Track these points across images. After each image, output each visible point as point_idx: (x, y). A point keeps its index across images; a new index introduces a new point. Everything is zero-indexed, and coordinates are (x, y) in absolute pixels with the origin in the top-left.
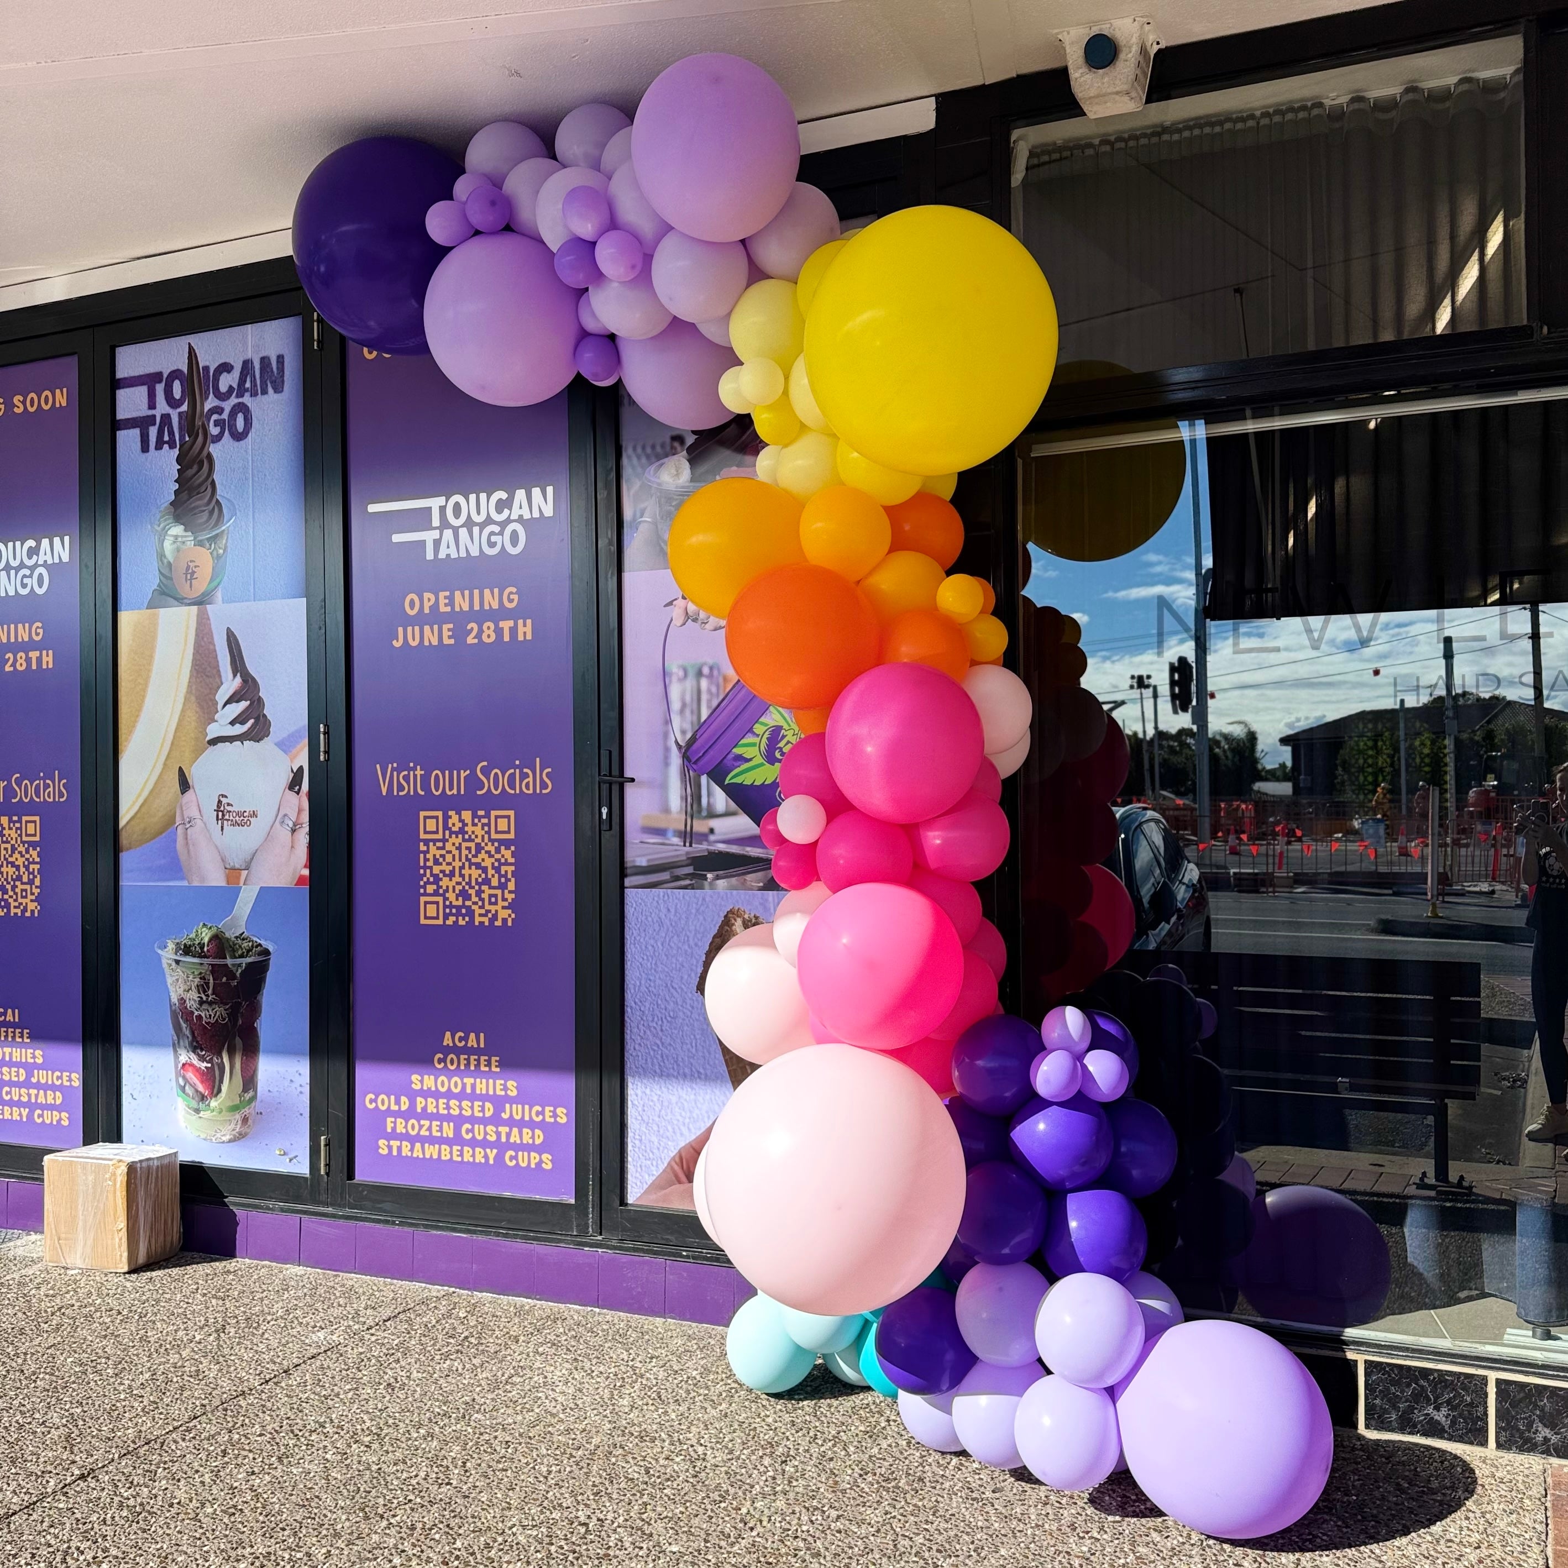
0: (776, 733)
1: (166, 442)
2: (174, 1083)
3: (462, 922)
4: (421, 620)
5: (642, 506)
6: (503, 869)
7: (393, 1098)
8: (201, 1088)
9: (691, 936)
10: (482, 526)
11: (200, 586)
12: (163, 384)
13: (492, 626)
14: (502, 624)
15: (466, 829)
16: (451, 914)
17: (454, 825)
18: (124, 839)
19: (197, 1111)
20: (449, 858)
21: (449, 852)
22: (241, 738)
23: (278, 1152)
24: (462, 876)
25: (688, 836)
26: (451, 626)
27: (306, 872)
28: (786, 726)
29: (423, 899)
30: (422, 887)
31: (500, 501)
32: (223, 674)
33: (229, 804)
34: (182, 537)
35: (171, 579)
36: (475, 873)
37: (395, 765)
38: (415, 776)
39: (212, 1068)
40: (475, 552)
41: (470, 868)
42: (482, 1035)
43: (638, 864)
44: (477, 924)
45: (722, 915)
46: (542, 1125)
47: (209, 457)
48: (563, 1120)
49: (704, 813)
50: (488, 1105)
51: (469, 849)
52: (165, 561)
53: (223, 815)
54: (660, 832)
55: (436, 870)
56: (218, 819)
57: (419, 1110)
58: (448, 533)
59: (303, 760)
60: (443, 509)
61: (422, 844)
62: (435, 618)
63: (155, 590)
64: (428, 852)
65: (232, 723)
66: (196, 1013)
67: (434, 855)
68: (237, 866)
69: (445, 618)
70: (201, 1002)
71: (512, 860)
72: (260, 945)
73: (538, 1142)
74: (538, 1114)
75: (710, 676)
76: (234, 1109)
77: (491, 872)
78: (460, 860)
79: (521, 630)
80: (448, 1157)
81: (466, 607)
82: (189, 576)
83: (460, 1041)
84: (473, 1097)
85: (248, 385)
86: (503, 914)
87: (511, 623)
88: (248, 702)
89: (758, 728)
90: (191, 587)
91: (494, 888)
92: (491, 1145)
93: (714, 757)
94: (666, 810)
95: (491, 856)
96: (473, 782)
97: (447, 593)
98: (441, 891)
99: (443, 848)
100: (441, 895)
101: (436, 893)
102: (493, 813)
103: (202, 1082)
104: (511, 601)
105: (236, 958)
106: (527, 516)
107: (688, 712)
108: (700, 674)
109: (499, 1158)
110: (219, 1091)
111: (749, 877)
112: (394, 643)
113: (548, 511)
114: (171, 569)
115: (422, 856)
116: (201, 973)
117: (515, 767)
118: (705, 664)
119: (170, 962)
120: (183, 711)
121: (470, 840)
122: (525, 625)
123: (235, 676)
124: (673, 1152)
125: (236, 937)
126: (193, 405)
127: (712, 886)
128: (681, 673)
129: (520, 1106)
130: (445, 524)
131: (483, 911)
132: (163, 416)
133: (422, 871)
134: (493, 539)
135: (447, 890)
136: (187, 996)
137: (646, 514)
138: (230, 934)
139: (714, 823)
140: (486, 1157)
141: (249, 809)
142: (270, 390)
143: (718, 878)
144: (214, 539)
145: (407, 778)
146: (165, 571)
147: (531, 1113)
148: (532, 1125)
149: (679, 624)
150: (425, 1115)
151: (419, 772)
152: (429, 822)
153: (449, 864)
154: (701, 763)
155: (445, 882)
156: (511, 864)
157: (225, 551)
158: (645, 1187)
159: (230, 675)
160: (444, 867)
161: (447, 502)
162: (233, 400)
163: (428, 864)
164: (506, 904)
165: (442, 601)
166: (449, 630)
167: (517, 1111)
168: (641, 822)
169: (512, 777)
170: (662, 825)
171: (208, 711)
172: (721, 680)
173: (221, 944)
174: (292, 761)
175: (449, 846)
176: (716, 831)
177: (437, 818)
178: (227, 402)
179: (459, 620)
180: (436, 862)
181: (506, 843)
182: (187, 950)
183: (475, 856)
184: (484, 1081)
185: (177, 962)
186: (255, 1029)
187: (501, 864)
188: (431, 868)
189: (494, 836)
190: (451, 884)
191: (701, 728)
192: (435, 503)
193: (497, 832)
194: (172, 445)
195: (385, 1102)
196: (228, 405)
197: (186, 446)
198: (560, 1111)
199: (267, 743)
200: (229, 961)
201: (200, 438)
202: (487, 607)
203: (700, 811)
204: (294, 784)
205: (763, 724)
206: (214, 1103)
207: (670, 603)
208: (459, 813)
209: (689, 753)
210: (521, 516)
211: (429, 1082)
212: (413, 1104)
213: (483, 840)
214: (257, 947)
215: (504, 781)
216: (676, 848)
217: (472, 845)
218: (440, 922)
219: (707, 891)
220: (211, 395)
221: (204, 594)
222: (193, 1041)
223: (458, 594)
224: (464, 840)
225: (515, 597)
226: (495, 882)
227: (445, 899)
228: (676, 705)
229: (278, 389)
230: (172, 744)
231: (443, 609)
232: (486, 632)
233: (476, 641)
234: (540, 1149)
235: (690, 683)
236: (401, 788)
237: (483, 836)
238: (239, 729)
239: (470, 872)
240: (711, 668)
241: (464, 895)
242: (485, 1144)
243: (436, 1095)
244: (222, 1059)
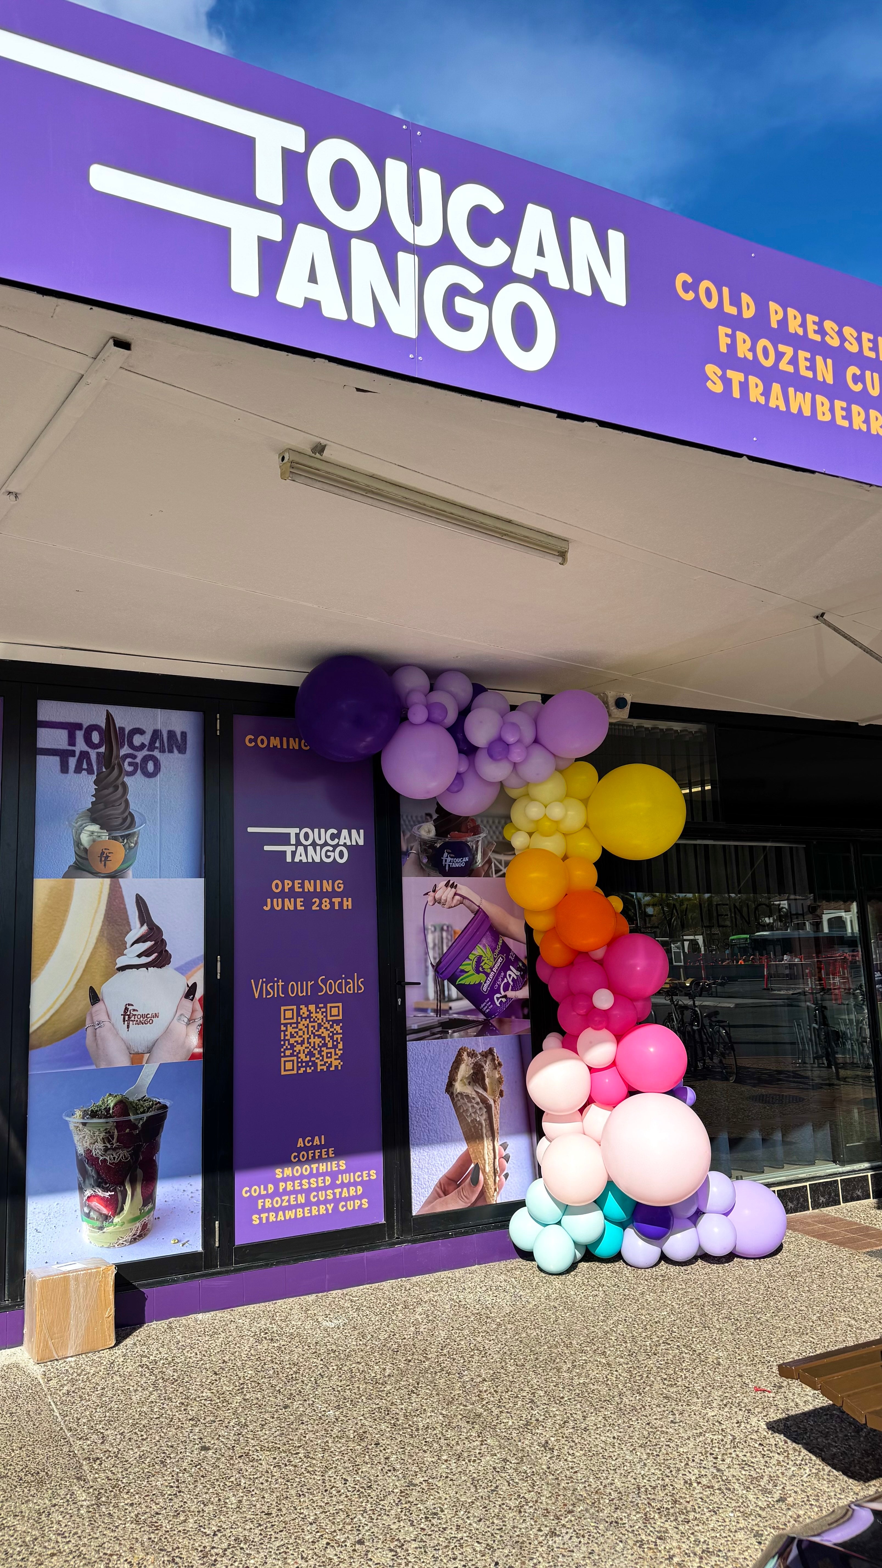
0: (479, 959)
1: (84, 769)
2: (79, 1213)
3: (309, 1071)
4: (283, 895)
5: (412, 845)
6: (335, 1037)
7: (262, 1187)
8: (105, 1211)
9: (442, 1064)
10: (322, 846)
11: (114, 865)
12: (82, 732)
13: (328, 901)
14: (333, 900)
15: (312, 1015)
16: (302, 1066)
17: (304, 1013)
18: (33, 1040)
19: (101, 1228)
20: (300, 1033)
21: (301, 1030)
22: (146, 966)
23: (173, 1242)
24: (309, 1043)
25: (438, 1011)
26: (302, 899)
27: (201, 1050)
28: (484, 956)
29: (283, 1059)
30: (282, 1052)
31: (332, 834)
32: (132, 924)
33: (134, 1010)
34: (98, 832)
35: (87, 859)
36: (318, 1041)
37: (264, 980)
38: (278, 986)
39: (116, 1195)
40: (317, 860)
41: (314, 1038)
42: (323, 1136)
43: (413, 1028)
44: (319, 1070)
45: (457, 1051)
46: (362, 1183)
47: (124, 785)
48: (374, 1177)
49: (446, 1000)
50: (327, 1178)
51: (313, 1027)
52: (82, 847)
53: (129, 1018)
54: (424, 1010)
55: (292, 1041)
56: (124, 1021)
57: (281, 1190)
58: (301, 849)
59: (198, 977)
60: (297, 835)
61: (282, 1026)
62: (292, 894)
63: (71, 866)
64: (286, 1030)
65: (139, 956)
66: (101, 1158)
67: (291, 1032)
68: (140, 1051)
69: (299, 895)
70: (106, 1150)
71: (341, 1031)
72: (159, 1103)
73: (359, 1193)
74: (358, 1177)
75: (447, 931)
76: (135, 1220)
77: (327, 1039)
78: (308, 1034)
79: (345, 903)
80: (302, 1215)
81: (312, 890)
82: (103, 859)
83: (308, 1142)
84: (318, 1175)
85: (157, 745)
86: (335, 1063)
87: (340, 900)
88: (153, 942)
89: (471, 956)
90: (105, 865)
91: (330, 1048)
92: (330, 1202)
93: (451, 970)
94: (427, 999)
95: (327, 1030)
96: (316, 988)
97: (300, 881)
98: (295, 1053)
99: (297, 1027)
100: (295, 1056)
101: (292, 1055)
102: (329, 1005)
103: (106, 1207)
104: (339, 888)
105: (138, 1114)
106: (349, 843)
107: (437, 948)
108: (442, 929)
109: (335, 1208)
110: (122, 1209)
111: (469, 1031)
112: (265, 908)
113: (361, 842)
114: (87, 853)
115: (282, 1033)
116: (106, 1129)
117: (342, 979)
118: (445, 924)
119: (77, 1125)
120: (95, 948)
121: (314, 1021)
122: (348, 901)
123: (142, 925)
124: (436, 1181)
125: (139, 1100)
126: (110, 749)
127: (451, 1037)
128: (433, 929)
129: (348, 1175)
130: (298, 843)
131: (323, 1063)
132: (81, 752)
133: (282, 1043)
134: (329, 854)
135: (299, 1053)
136: (92, 1148)
137: (414, 848)
138: (133, 1098)
139: (452, 1004)
140: (327, 1209)
141: (151, 1012)
142: (175, 751)
143: (454, 1032)
144: (128, 836)
145: (272, 988)
146: (83, 855)
147: (356, 1177)
148: (355, 1184)
149: (431, 904)
150: (286, 1192)
151: (280, 983)
152: (287, 1013)
153: (301, 1037)
154: (444, 974)
155: (298, 1048)
156: (340, 1034)
157: (135, 845)
158: (422, 1204)
159: (138, 924)
160: (297, 1039)
161: (300, 831)
162: (145, 752)
163: (286, 1038)
164: (337, 1057)
165: (297, 886)
166: (301, 902)
167: (346, 1178)
168: (414, 1006)
169: (340, 985)
170: (425, 1007)
171: (119, 948)
172: (453, 933)
173: (124, 1106)
174: (187, 980)
175: (300, 1026)
176: (453, 1008)
177: (292, 1010)
178: (140, 753)
179: (308, 897)
180: (292, 1036)
181: (337, 1022)
182: (94, 1114)
183: (318, 1031)
184: (325, 1164)
185: (84, 1124)
186: (154, 1161)
187: (334, 1034)
188: (288, 1040)
189: (329, 1018)
190: (302, 1049)
191: (443, 956)
192: (293, 831)
193: (331, 1016)
194: (90, 771)
195: (255, 1190)
196: (140, 755)
197: (102, 775)
198: (373, 1172)
199: (168, 970)
200: (132, 1117)
201: (116, 771)
202: (325, 890)
203: (444, 998)
204: (191, 992)
205: (474, 955)
206: (117, 1220)
207: (427, 894)
208: (307, 1006)
209: (437, 968)
210: (345, 843)
211: (288, 1171)
212: (277, 1187)
213: (322, 1021)
214: (156, 1104)
215: (335, 987)
216: (432, 1018)
217: (316, 1024)
218: (295, 1072)
219: (449, 1039)
220: (126, 746)
221: (116, 872)
222: (98, 1178)
223: (306, 882)
224: (310, 1022)
225: (342, 886)
226: (330, 1045)
227: (298, 1058)
228: (431, 945)
229: (182, 750)
230: (84, 971)
231: (297, 890)
232: (324, 904)
233: (318, 908)
234: (360, 1197)
235: (437, 934)
236: (268, 993)
237: (322, 1019)
238: (144, 960)
239: (314, 1040)
240: (448, 927)
241: (311, 1054)
242: (326, 1202)
243: (293, 1179)
244: (125, 1187)
